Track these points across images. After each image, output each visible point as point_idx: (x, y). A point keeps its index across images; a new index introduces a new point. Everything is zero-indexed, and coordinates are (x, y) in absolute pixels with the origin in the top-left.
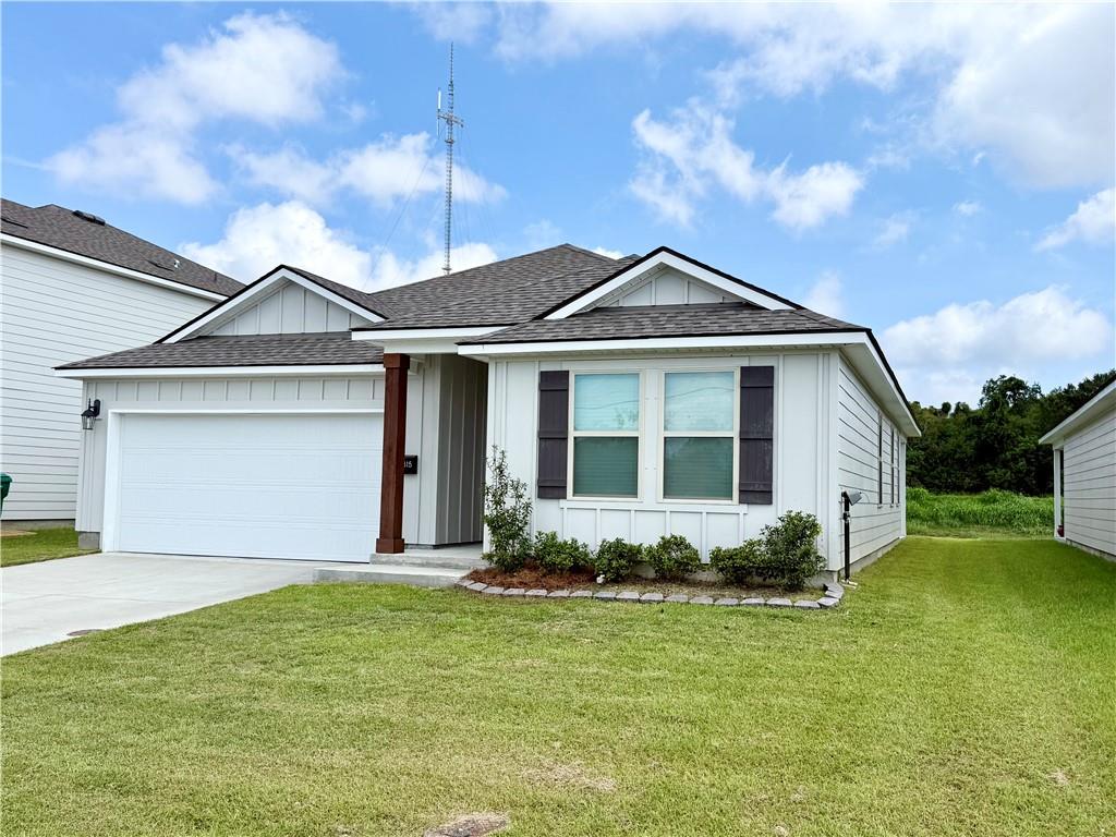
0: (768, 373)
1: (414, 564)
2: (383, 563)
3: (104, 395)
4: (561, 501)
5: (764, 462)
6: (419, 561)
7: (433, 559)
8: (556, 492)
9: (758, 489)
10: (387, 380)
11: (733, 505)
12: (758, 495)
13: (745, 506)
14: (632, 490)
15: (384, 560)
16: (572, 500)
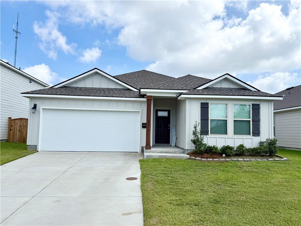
0: (258, 105)
1: (158, 152)
2: (148, 152)
3: (37, 102)
4: (207, 136)
5: (258, 126)
6: (159, 151)
7: (163, 151)
8: (206, 133)
9: (257, 133)
10: (147, 103)
11: (251, 137)
12: (257, 134)
13: (254, 137)
14: (226, 133)
15: (149, 151)
16: (210, 135)
